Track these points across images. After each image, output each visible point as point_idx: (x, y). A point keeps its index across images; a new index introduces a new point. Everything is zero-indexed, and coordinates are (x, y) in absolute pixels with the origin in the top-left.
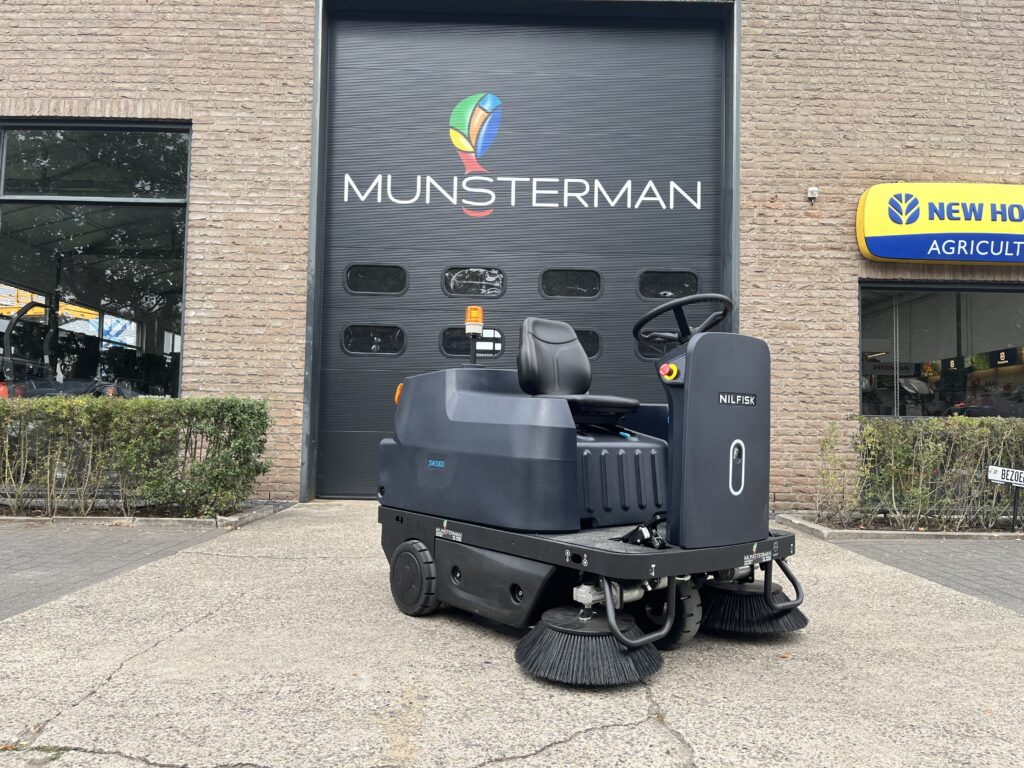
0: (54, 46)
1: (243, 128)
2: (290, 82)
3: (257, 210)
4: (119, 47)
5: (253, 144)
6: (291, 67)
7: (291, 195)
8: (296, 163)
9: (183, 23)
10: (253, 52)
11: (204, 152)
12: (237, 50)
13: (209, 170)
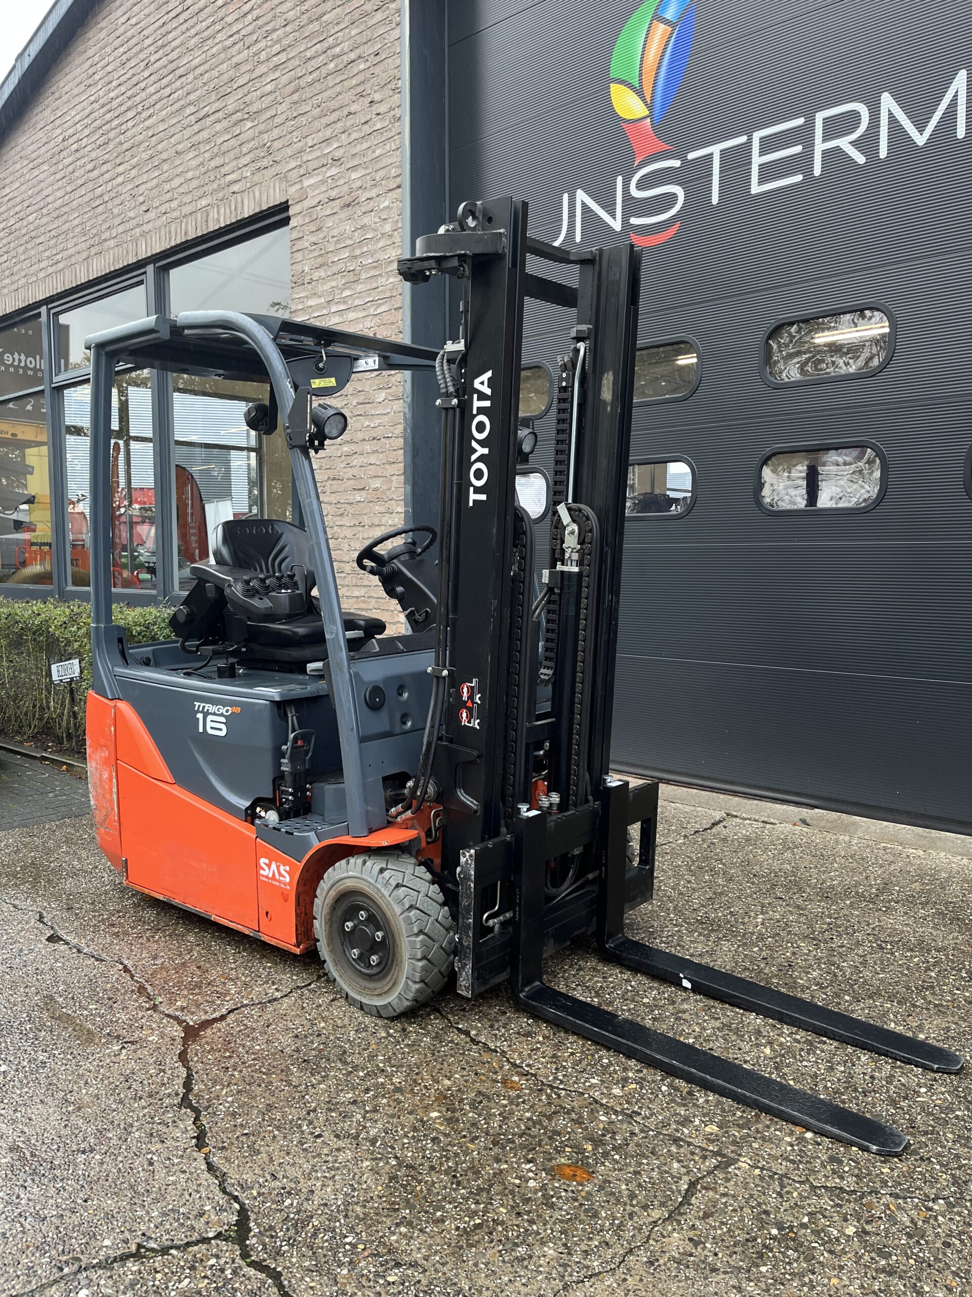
0: (180, 147)
1: (333, 194)
2: (377, 97)
3: (352, 315)
4: (225, 123)
5: (343, 215)
6: (377, 70)
7: (383, 280)
8: (388, 228)
9: (275, 59)
10: (339, 68)
11: (299, 245)
12: (324, 71)
13: (306, 269)
